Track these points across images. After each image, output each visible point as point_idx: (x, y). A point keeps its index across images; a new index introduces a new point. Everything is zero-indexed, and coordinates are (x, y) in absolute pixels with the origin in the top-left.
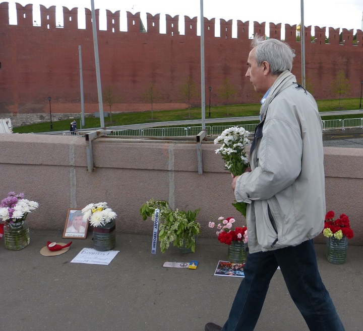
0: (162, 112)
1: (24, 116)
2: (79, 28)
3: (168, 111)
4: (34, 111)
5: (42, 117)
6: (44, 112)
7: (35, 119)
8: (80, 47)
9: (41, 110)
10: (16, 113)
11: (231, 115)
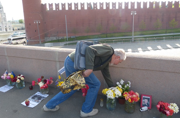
0: (92, 36)
1: (52, 38)
2: (66, 9)
3: (93, 36)
4: (54, 36)
5: (56, 38)
6: (57, 36)
7: (55, 39)
8: (66, 15)
9: (56, 36)
10: (49, 37)
11: (114, 37)
